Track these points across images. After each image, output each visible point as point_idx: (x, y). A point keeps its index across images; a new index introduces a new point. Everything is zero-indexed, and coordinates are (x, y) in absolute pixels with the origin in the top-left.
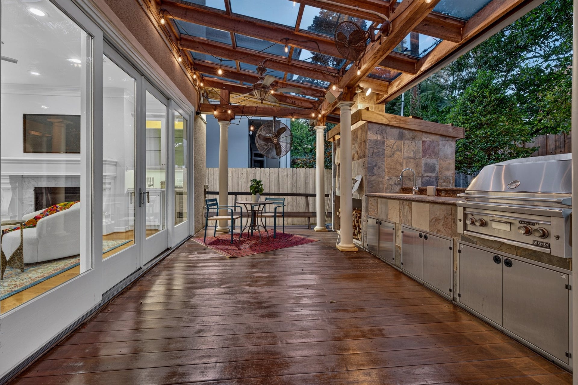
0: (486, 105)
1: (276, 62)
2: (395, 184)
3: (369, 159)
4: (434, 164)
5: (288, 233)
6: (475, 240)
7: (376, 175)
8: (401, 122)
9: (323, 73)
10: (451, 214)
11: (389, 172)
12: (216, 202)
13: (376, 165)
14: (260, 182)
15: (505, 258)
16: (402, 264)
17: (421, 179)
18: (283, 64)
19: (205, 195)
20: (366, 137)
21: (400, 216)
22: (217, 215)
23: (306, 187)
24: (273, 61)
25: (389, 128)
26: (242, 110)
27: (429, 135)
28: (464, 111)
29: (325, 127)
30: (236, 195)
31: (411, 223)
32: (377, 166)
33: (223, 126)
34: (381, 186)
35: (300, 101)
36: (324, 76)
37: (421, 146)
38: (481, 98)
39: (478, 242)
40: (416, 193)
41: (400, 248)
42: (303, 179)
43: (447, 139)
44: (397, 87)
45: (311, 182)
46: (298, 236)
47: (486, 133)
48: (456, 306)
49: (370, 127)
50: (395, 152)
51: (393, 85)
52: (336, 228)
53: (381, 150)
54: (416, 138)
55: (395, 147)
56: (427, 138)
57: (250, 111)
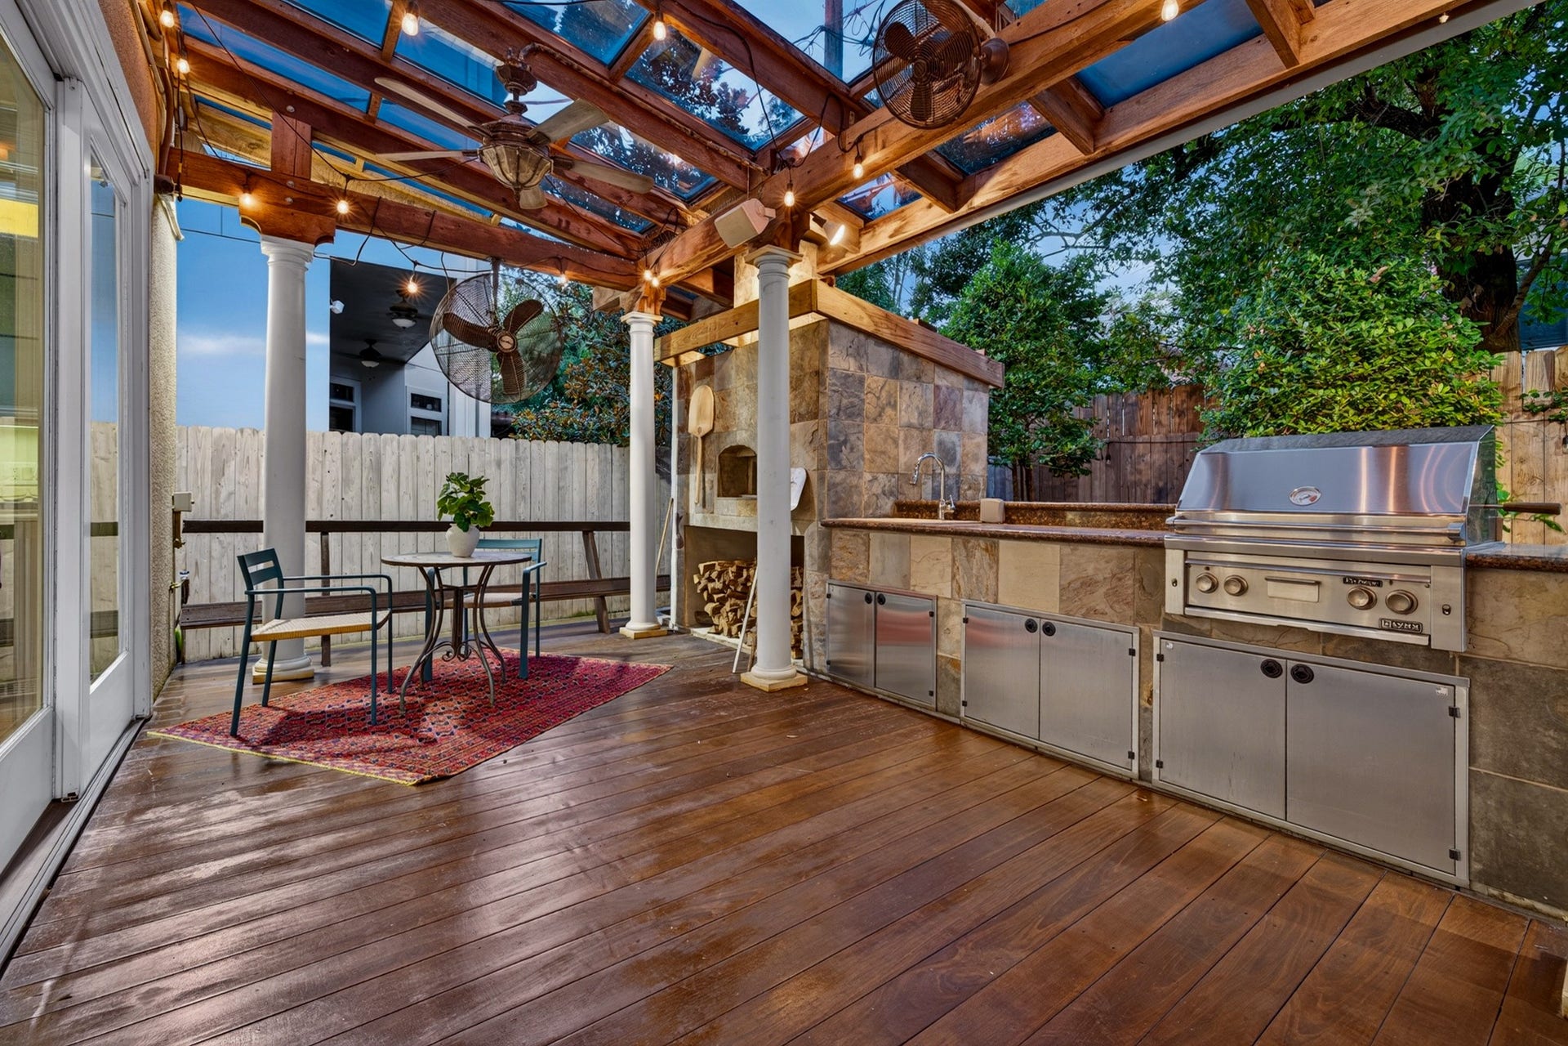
0: (1022, 319)
1: (569, 67)
2: (884, 493)
3: (831, 425)
4: (953, 443)
5: (554, 654)
6: (1206, 627)
7: (844, 468)
8: (899, 332)
9: (710, 150)
10: (1133, 568)
11: (872, 461)
12: (271, 564)
13: (845, 442)
14: (479, 483)
15: (1291, 664)
16: (965, 704)
17: (930, 482)
18: (592, 81)
19: (176, 534)
20: (824, 363)
21: (953, 577)
22: (278, 617)
23: (560, 502)
24: (558, 61)
25: (871, 342)
26: (371, 213)
27: (946, 373)
28: (977, 326)
29: (660, 319)
30: (325, 533)
31: (996, 594)
32: (848, 445)
33: (283, 259)
34: (855, 498)
35: (584, 225)
36: (712, 159)
37: (931, 396)
38: (1011, 302)
39: (1215, 632)
40: (947, 517)
41: (955, 664)
42: (550, 478)
43: (976, 385)
44: (891, 236)
45: (576, 485)
46: (592, 660)
47: (1028, 381)
48: (1147, 792)
49: (834, 334)
50: (883, 409)
51: (878, 230)
52: (686, 620)
53: (856, 401)
54: (923, 379)
55: (884, 394)
56: (945, 380)
57: (405, 224)
